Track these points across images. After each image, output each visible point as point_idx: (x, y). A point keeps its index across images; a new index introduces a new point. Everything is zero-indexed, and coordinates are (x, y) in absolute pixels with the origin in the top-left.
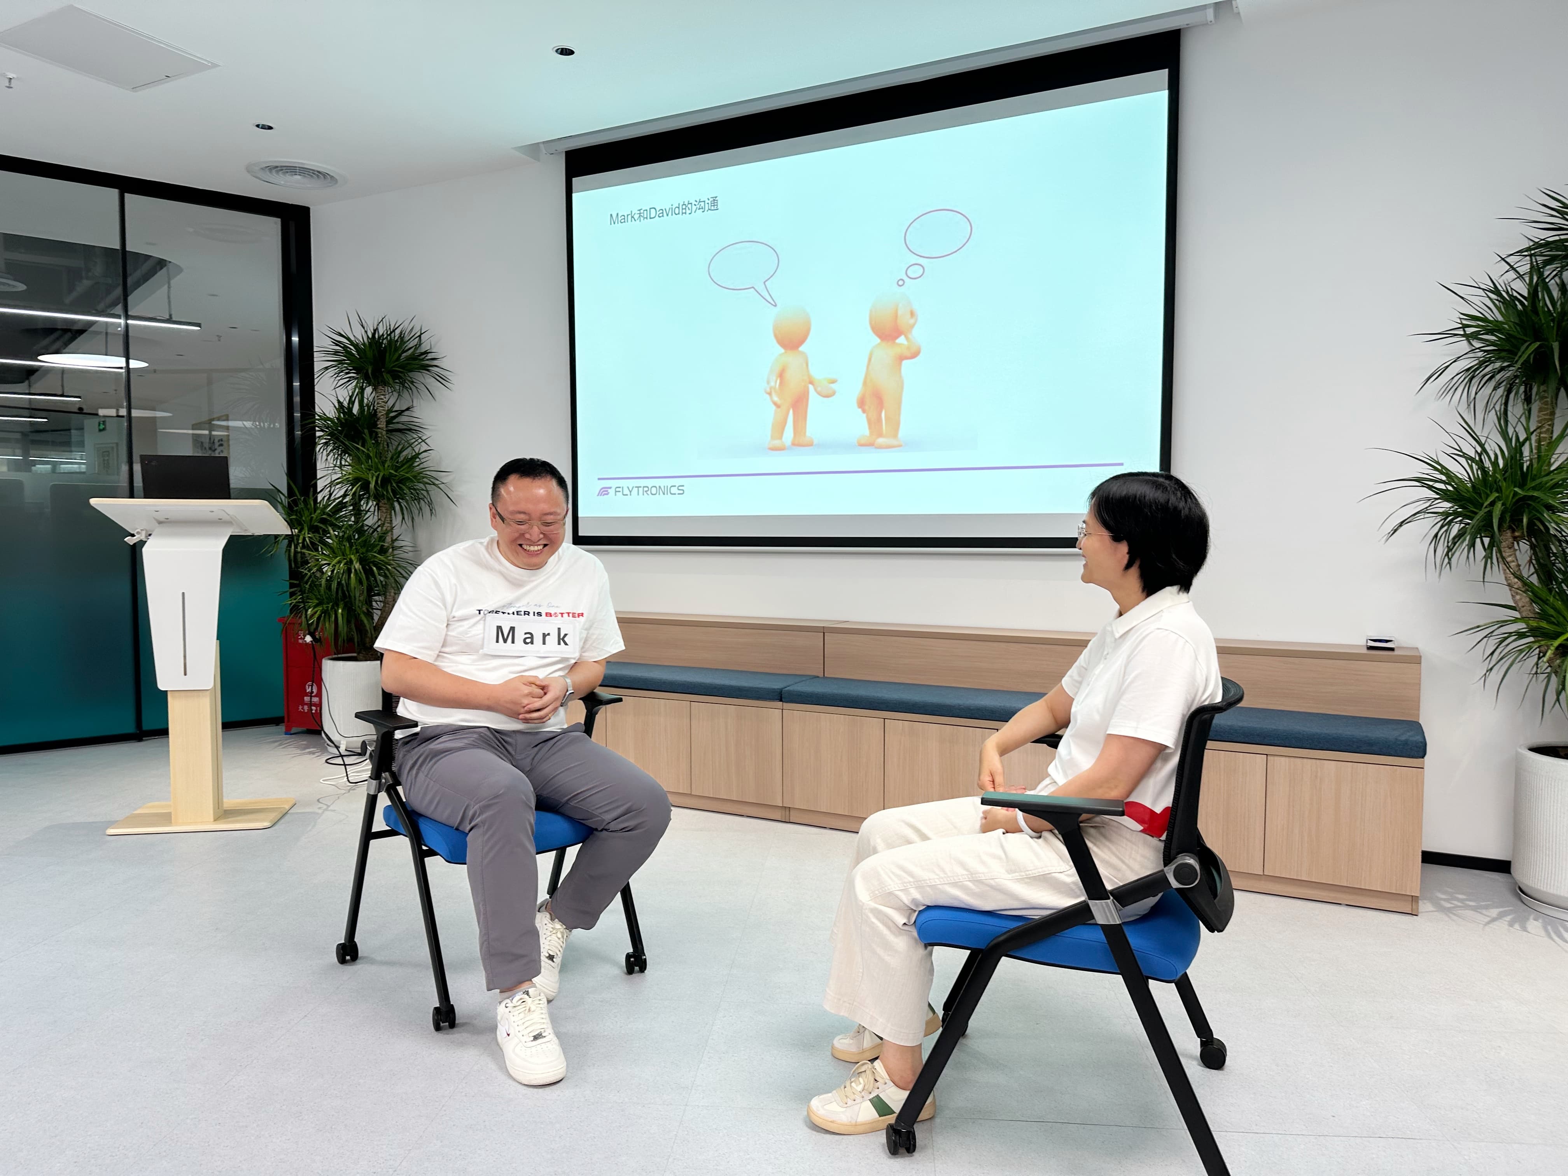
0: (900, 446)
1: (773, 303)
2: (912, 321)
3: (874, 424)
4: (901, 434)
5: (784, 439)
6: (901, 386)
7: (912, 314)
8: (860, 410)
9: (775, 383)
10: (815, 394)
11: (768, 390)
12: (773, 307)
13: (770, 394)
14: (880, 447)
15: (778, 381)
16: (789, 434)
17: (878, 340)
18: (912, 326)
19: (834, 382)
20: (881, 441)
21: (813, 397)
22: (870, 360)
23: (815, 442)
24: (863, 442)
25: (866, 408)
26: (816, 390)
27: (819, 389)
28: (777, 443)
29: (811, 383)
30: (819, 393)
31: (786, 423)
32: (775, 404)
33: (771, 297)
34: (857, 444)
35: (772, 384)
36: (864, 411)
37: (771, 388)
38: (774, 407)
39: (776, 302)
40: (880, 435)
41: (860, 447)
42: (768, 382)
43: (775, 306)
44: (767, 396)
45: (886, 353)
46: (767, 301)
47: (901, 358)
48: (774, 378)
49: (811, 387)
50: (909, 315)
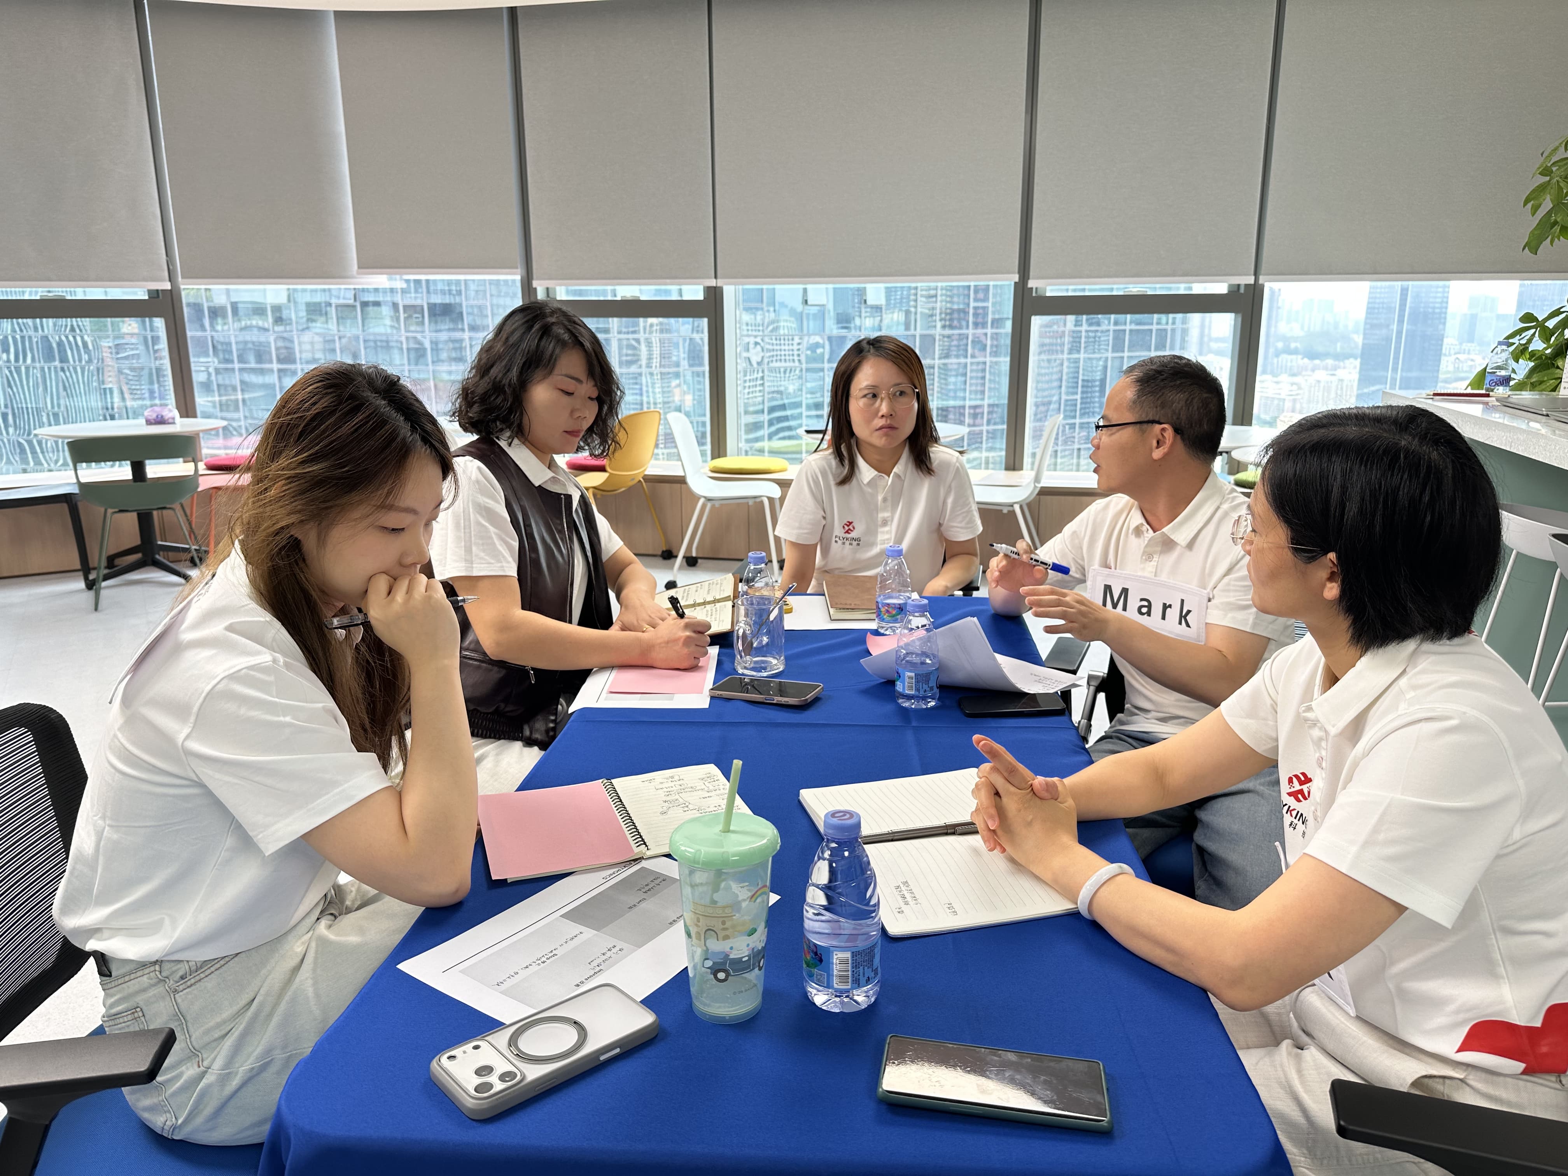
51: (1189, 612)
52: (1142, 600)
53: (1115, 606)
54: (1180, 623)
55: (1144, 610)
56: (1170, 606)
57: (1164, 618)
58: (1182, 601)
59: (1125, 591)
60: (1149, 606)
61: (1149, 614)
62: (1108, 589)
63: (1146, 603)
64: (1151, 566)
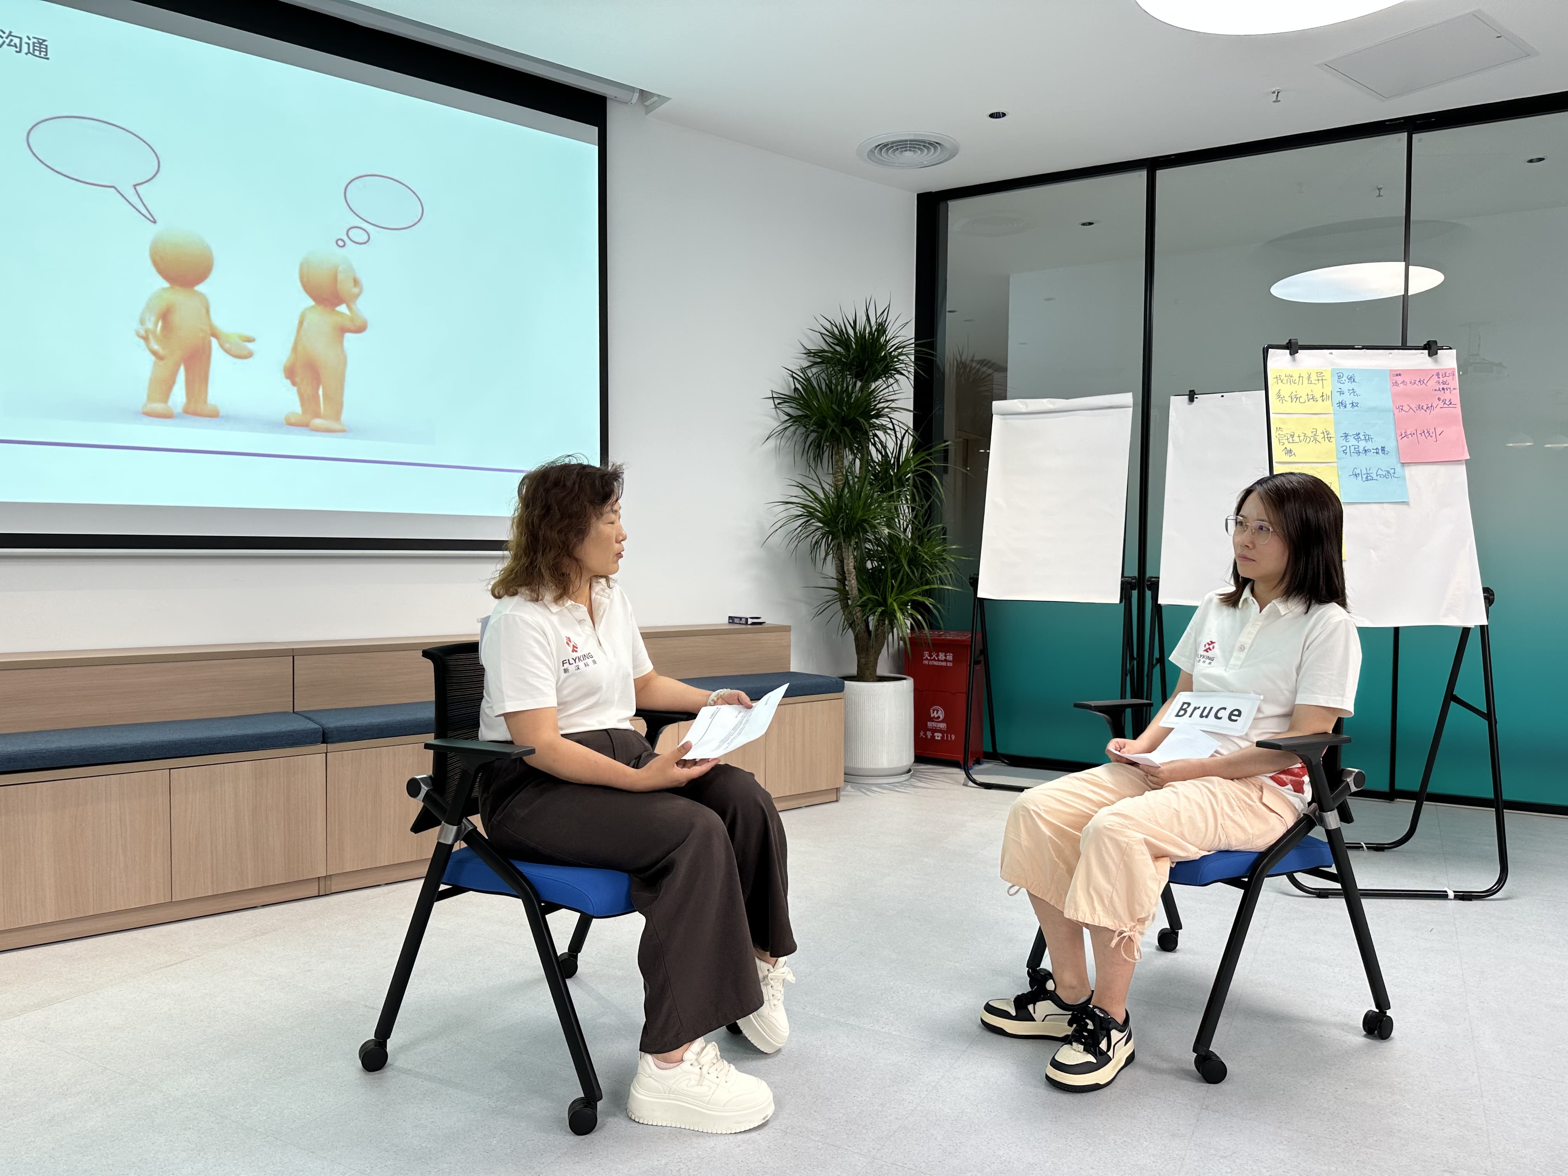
0: (343, 431)
1: (152, 219)
2: (356, 290)
3: (308, 401)
4: (345, 416)
5: (170, 403)
6: (343, 361)
7: (356, 282)
8: (288, 382)
9: (153, 324)
10: (222, 352)
11: (142, 333)
12: (152, 224)
13: (146, 339)
14: (317, 430)
15: (160, 324)
16: (179, 396)
17: (312, 303)
18: (357, 296)
19: (250, 340)
20: (318, 422)
21: (217, 354)
22: (301, 323)
23: (221, 414)
24: (293, 420)
25: (298, 380)
26: (222, 346)
27: (227, 346)
28: (158, 407)
29: (215, 335)
30: (227, 351)
31: (174, 382)
32: (154, 353)
33: (147, 210)
34: (284, 422)
35: (150, 325)
36: (294, 384)
37: (147, 331)
38: (153, 358)
39: (155, 218)
40: (317, 415)
41: (289, 427)
42: (142, 322)
43: (155, 222)
44: (142, 342)
45: (320, 320)
46: (140, 212)
47: (343, 330)
48: (153, 319)
49: (214, 342)
50: (352, 284)
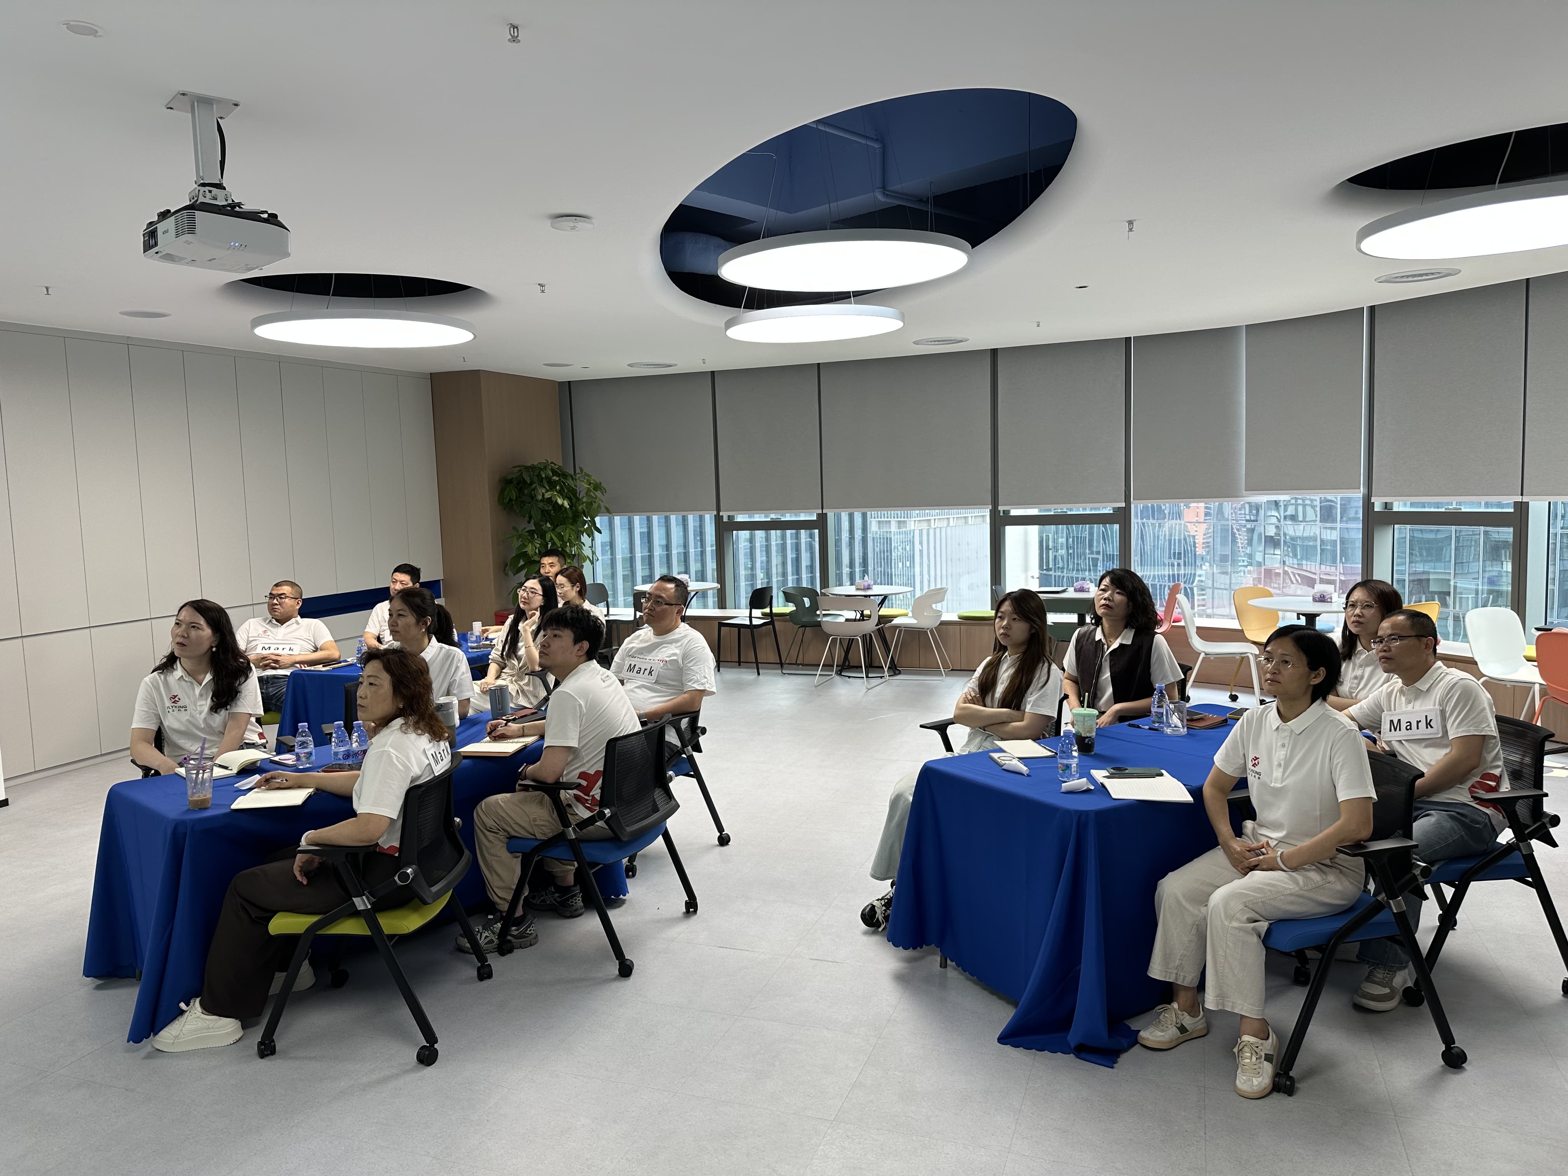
51: (1431, 720)
52: (1407, 723)
53: (1395, 730)
54: (1427, 728)
55: (1408, 727)
56: (1420, 721)
57: (1418, 728)
58: (1426, 716)
59: (1399, 721)
60: (1410, 725)
61: (1411, 729)
62: (1392, 721)
63: (1409, 724)
64: (1410, 706)
